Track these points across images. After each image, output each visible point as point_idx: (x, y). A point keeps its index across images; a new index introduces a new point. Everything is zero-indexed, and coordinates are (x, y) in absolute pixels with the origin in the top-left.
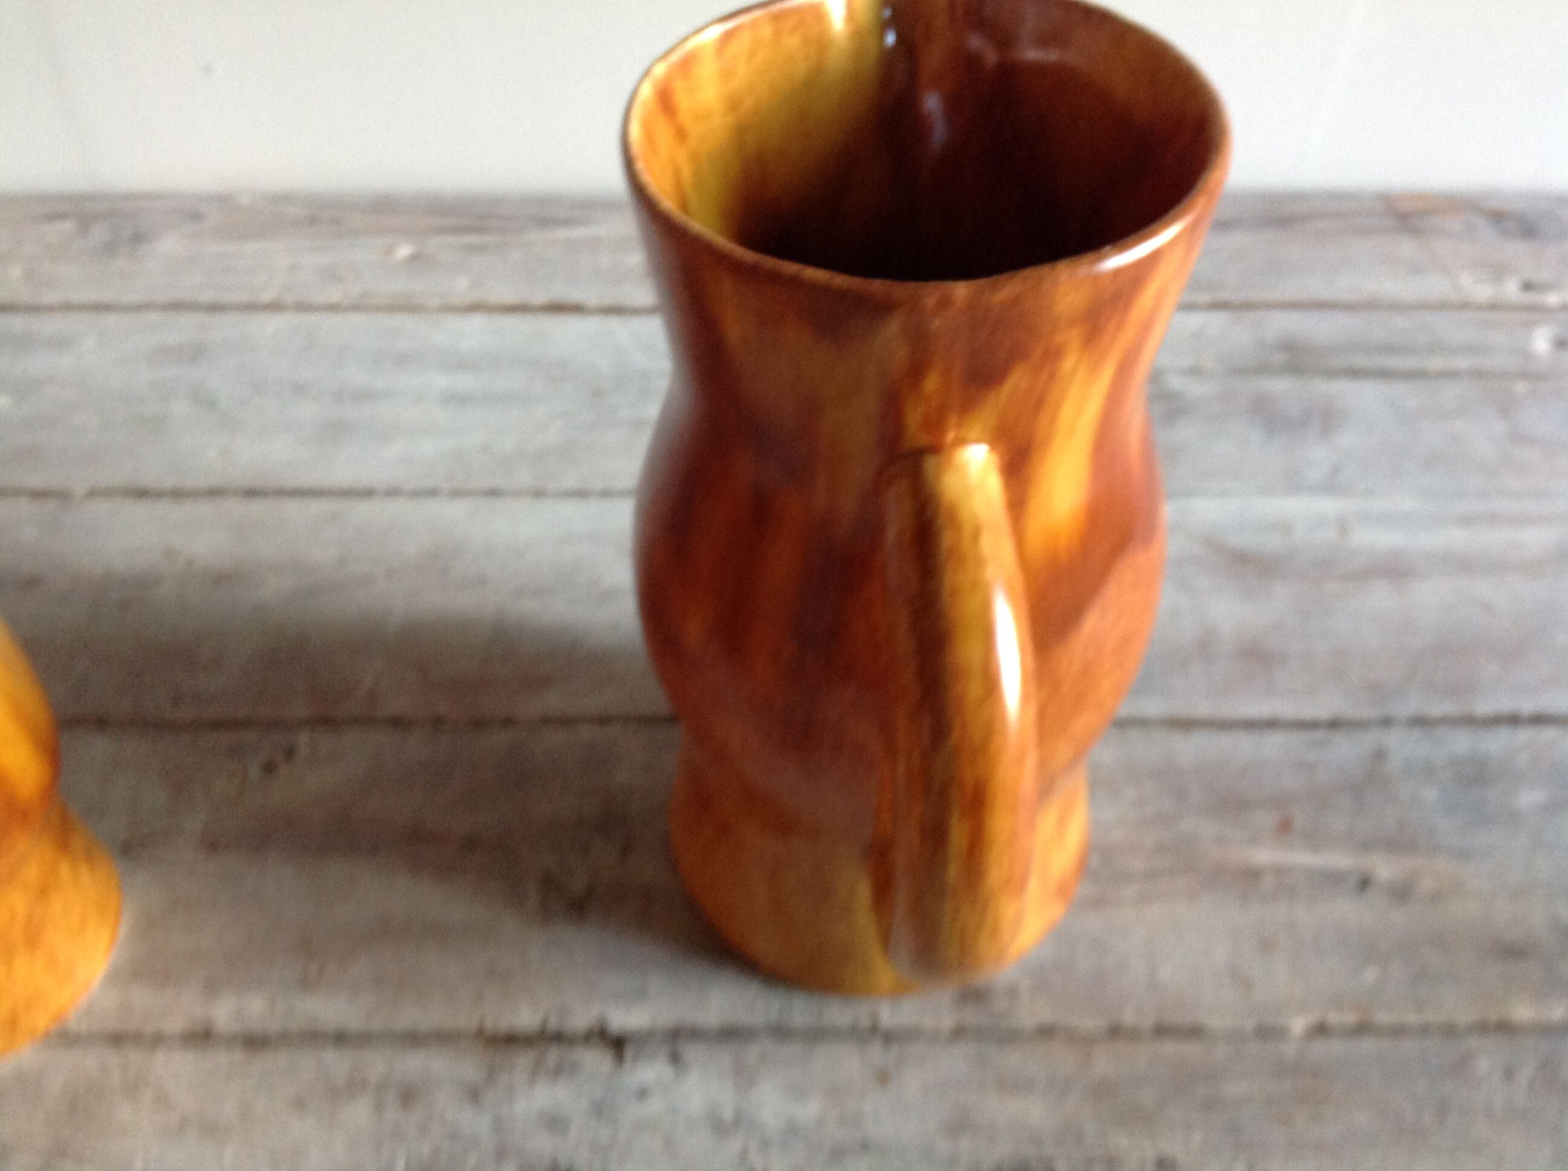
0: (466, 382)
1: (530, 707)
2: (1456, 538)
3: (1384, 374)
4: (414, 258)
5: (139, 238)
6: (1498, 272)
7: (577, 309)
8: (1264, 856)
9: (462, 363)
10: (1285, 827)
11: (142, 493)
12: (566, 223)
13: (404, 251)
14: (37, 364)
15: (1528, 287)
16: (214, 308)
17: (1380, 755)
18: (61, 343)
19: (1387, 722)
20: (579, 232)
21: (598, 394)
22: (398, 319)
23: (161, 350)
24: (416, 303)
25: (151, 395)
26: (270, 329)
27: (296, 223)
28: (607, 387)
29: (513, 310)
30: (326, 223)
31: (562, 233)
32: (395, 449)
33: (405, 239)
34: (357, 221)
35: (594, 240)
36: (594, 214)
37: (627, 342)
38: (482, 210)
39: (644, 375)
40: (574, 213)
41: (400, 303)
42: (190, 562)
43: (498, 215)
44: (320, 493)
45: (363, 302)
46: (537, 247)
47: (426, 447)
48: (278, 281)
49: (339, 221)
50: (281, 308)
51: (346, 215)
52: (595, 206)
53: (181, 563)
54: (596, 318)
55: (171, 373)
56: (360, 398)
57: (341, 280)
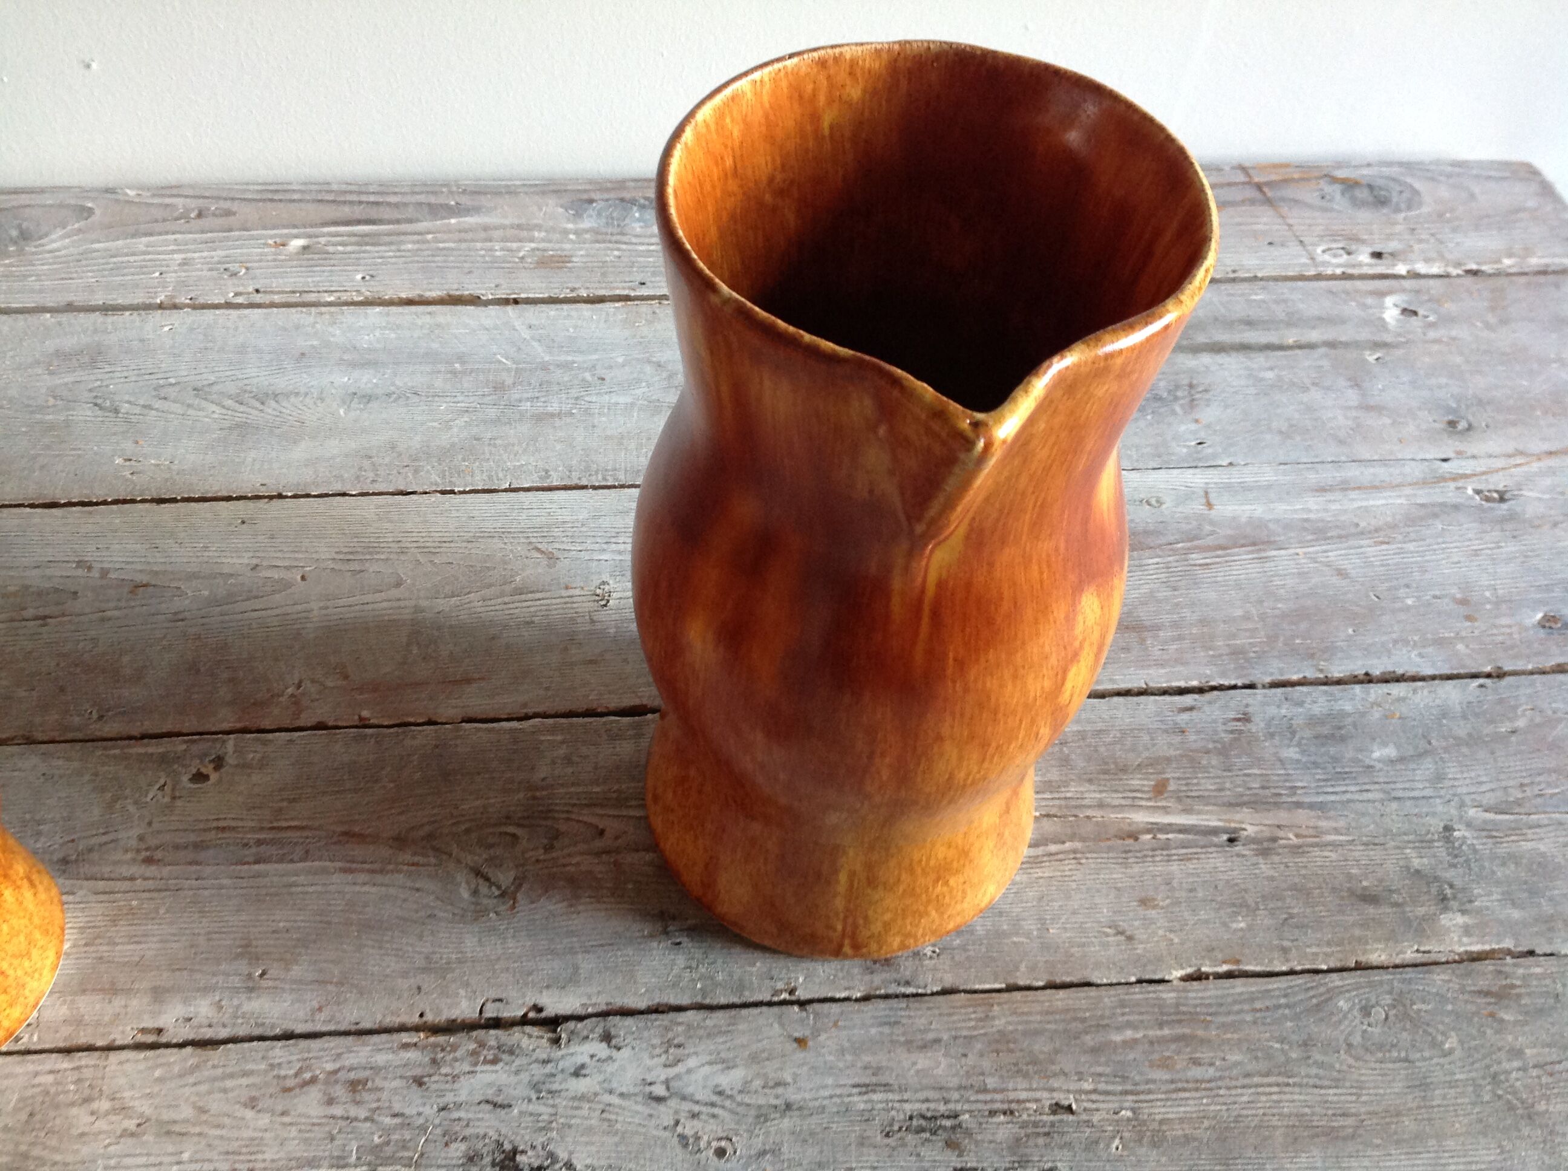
0: (367, 379)
1: (454, 707)
2: (1313, 506)
3: (1244, 348)
4: (305, 248)
6: (1350, 242)
7: (474, 301)
8: (1141, 818)
9: (365, 361)
10: (1160, 789)
12: (458, 210)
13: (297, 243)
15: (1378, 255)
16: (107, 309)
17: (1246, 719)
19: (1251, 686)
20: (470, 220)
21: (499, 388)
22: (295, 315)
23: (57, 353)
24: (312, 297)
25: (51, 401)
26: (166, 329)
27: (185, 216)
28: (509, 381)
29: (410, 302)
30: (214, 215)
31: (453, 221)
32: (300, 452)
33: (295, 231)
34: (246, 212)
35: (486, 228)
36: (485, 201)
37: (526, 334)
38: (372, 198)
39: (544, 367)
40: (465, 200)
41: (295, 298)
42: (104, 573)
43: (389, 204)
44: (229, 499)
45: (258, 298)
46: (430, 237)
47: (333, 447)
48: (171, 277)
49: (228, 213)
50: (175, 307)
51: (235, 206)
52: (485, 194)
53: (95, 574)
54: (493, 310)
55: (69, 379)
56: (263, 398)
57: (234, 274)
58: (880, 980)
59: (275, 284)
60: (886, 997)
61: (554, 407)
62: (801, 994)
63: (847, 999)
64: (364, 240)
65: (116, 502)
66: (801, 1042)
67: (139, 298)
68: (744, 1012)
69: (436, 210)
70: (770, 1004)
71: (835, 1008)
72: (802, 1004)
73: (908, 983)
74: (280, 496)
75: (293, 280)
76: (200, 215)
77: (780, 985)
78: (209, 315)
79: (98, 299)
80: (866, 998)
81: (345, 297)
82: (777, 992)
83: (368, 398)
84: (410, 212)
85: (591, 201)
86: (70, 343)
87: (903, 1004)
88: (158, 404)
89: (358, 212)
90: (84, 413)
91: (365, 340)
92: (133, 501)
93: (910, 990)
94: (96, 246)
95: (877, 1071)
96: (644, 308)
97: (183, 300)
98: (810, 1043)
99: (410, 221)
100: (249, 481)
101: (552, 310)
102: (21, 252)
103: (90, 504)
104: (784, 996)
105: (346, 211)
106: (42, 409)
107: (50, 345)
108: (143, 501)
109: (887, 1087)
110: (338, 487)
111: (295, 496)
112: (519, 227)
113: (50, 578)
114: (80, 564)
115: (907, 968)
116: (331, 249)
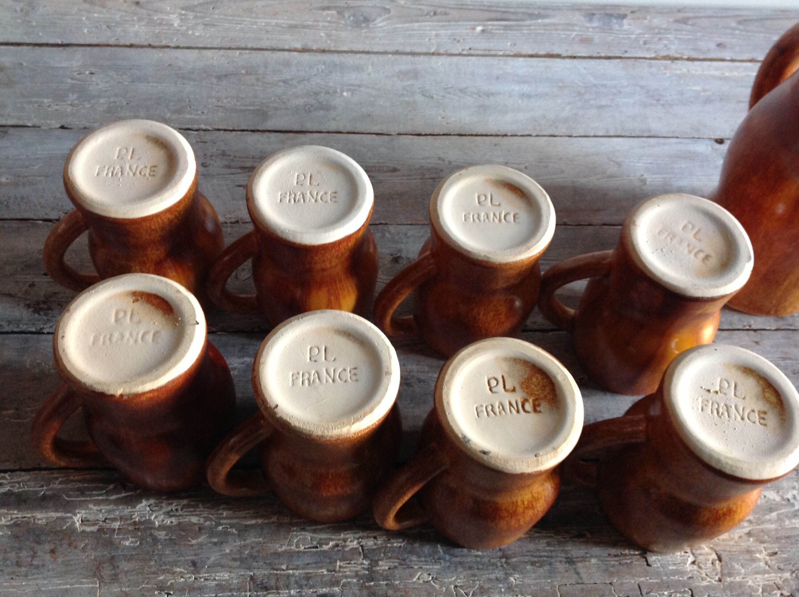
0: (526, 88)
1: (597, 219)
4: (483, 31)
5: (367, 20)
7: (558, 56)
9: (522, 80)
11: (419, 135)
12: (539, 16)
13: (479, 29)
14: (353, 77)
16: (413, 54)
18: (358, 68)
20: (547, 21)
21: (580, 94)
22: (490, 60)
23: (400, 72)
24: (493, 53)
25: (405, 93)
26: (440, 64)
27: (428, 14)
28: (583, 91)
29: (531, 56)
30: (441, 14)
31: (540, 21)
32: (509, 117)
33: (477, 23)
34: (454, 13)
35: (554, 25)
36: (550, 12)
37: (584, 72)
38: (503, 10)
39: (595, 86)
40: (543, 12)
41: (486, 53)
42: (450, 163)
43: (511, 12)
44: (486, 135)
45: (472, 52)
46: (532, 28)
47: (521, 116)
48: (433, 41)
49: (446, 14)
50: (439, 54)
51: (448, 11)
52: (549, 9)
53: (446, 162)
54: (568, 61)
55: (409, 83)
56: (488, 95)
57: (458, 41)
58: (780, 324)
59: (477, 46)
60: (784, 330)
61: (603, 103)
62: (754, 327)
63: (769, 330)
64: (506, 28)
65: (443, 135)
66: (757, 343)
67: (425, 50)
68: (735, 332)
69: (532, 16)
70: (743, 330)
71: (767, 332)
72: (755, 330)
73: (791, 325)
74: (506, 135)
75: (482, 45)
76: (435, 14)
77: (745, 324)
78: (455, 59)
79: (408, 49)
80: (777, 330)
81: (507, 53)
82: (745, 326)
83: (529, 97)
84: (520, 16)
85: (594, 14)
86: (404, 68)
87: (790, 332)
88: (448, 96)
89: (499, 15)
90: (419, 98)
91: (521, 72)
92: (450, 135)
93: (792, 328)
94: (398, 26)
95: (786, 353)
96: (629, 62)
97: (442, 51)
98: (760, 343)
99: (522, 20)
100: (492, 128)
101: (592, 62)
102: (367, 27)
103: (433, 135)
104: (747, 327)
105: (493, 15)
106: (403, 95)
107: (397, 69)
108: (454, 135)
109: (790, 359)
110: (527, 133)
111: (512, 136)
112: (567, 24)
113: (430, 163)
114: (439, 158)
115: (790, 321)
116: (494, 32)
